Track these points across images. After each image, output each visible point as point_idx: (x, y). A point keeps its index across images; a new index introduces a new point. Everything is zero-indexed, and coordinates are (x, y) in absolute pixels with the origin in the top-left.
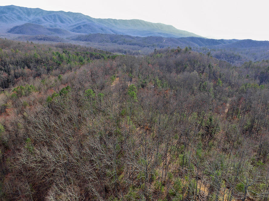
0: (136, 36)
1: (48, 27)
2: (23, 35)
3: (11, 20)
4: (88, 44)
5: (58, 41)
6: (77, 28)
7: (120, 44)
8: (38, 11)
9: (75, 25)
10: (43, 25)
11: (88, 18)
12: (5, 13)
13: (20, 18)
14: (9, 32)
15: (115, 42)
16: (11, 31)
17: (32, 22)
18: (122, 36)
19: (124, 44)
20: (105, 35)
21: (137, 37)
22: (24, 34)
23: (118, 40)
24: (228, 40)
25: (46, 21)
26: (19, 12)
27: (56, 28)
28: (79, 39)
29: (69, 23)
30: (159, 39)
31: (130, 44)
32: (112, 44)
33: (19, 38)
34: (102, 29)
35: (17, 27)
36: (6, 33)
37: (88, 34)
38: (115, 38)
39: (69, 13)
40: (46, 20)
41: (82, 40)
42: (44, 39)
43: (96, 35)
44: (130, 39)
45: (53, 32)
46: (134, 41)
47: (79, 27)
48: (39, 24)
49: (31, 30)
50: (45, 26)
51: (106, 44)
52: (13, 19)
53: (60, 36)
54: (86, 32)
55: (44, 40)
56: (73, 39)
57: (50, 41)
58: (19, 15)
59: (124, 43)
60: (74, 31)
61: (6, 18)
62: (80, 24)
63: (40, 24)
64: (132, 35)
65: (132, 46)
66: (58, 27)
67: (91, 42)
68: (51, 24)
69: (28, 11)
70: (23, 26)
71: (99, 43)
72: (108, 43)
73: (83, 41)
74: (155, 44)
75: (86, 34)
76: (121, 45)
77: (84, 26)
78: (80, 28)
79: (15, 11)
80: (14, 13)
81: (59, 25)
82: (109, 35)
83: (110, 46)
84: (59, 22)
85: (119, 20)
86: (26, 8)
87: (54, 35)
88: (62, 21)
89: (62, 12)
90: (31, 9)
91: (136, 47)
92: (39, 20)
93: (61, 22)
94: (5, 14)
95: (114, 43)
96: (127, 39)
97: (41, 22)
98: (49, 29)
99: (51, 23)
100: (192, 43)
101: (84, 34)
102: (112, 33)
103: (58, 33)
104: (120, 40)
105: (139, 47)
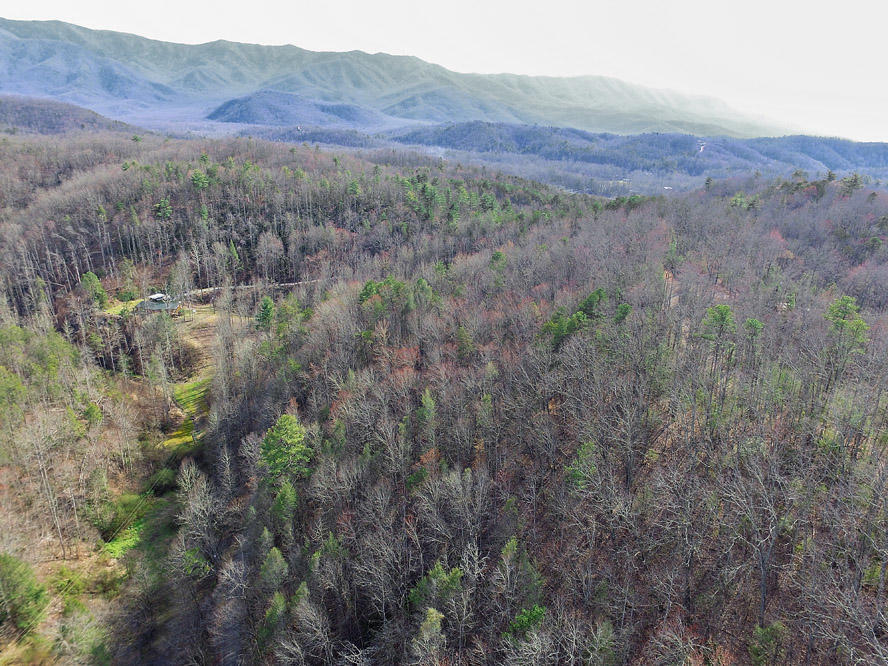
0: (600, 131)
1: (319, 100)
2: (252, 125)
3: (214, 82)
5: (354, 145)
6: (403, 104)
7: (549, 156)
8: (289, 56)
9: (398, 95)
10: (303, 94)
11: (439, 74)
12: (201, 64)
13: (238, 76)
14: (212, 117)
15: (534, 151)
16: (217, 114)
17: (272, 87)
18: (555, 130)
19: (563, 158)
20: (500, 126)
21: (604, 136)
22: (253, 122)
23: (541, 146)
25: (310, 84)
26: (238, 58)
27: (340, 103)
28: (415, 137)
29: (380, 87)
30: (681, 145)
31: (586, 160)
33: (242, 133)
34: (483, 107)
35: (232, 103)
36: (203, 120)
37: (439, 123)
38: (527, 140)
39: (379, 59)
40: (309, 78)
41: (426, 140)
42: (314, 137)
43: (470, 125)
44: (585, 144)
45: (333, 117)
46: (597, 148)
47: (411, 102)
48: (290, 91)
49: (270, 109)
50: (309, 97)
51: (504, 155)
52: (221, 79)
54: (429, 116)
55: (314, 140)
56: (396, 139)
57: (331, 145)
58: (236, 68)
59: (563, 154)
60: (393, 114)
61: (205, 78)
62: (413, 89)
63: (295, 90)
64: (590, 131)
65: (593, 167)
67: (454, 150)
68: (326, 91)
69: (260, 56)
71: (481, 151)
72: (510, 153)
73: (428, 144)
74: (669, 159)
75: (435, 123)
76: (557, 163)
77: (426, 97)
78: (414, 105)
79: (226, 57)
80: (223, 63)
81: (349, 95)
82: (511, 127)
84: (351, 86)
86: (258, 48)
87: (337, 125)
88: (357, 83)
89: (357, 54)
90: (269, 48)
91: (609, 168)
92: (292, 82)
93: (355, 85)
94: (199, 67)
95: (532, 155)
96: (573, 142)
97: (296, 86)
98: (323, 109)
99: (326, 87)
100: (803, 157)
101: (427, 123)
102: (516, 121)
103: (349, 119)
104: (550, 146)
105: (618, 168)
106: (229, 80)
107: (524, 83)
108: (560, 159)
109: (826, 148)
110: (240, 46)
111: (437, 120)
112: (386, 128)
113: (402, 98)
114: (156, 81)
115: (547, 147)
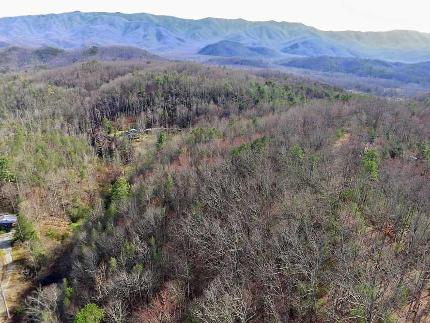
0: (394, 61)
1: (250, 45)
2: (214, 56)
3: (204, 36)
4: (306, 73)
5: (260, 67)
6: (292, 47)
7: (360, 75)
8: (241, 23)
9: (290, 42)
10: (242, 42)
11: (312, 31)
12: (199, 28)
13: (215, 34)
14: (200, 53)
15: (353, 71)
16: (203, 51)
17: (230, 39)
18: (367, 61)
19: (368, 76)
20: (338, 58)
21: (396, 64)
22: (217, 55)
23: (358, 69)
25: (247, 37)
26: (216, 25)
27: (260, 46)
28: (292, 64)
29: (281, 38)
31: (381, 77)
32: (346, 74)
33: (210, 60)
34: (333, 49)
35: (209, 46)
36: (196, 54)
37: (307, 57)
38: (351, 66)
39: (283, 24)
40: (249, 35)
41: (297, 65)
42: (242, 63)
43: (320, 58)
44: (382, 68)
45: (256, 53)
46: (389, 70)
47: (296, 46)
49: (226, 49)
50: (245, 44)
51: (336, 73)
52: (207, 35)
53: (264, 59)
54: (304, 53)
55: (242, 64)
56: (282, 64)
57: (249, 66)
58: (214, 30)
59: (369, 73)
60: (286, 52)
61: (200, 35)
62: (297, 40)
63: (239, 40)
64: (388, 60)
65: (383, 80)
66: (264, 45)
67: (311, 70)
68: (254, 40)
69: (226, 24)
70: (217, 44)
71: (324, 71)
72: (340, 73)
73: (298, 67)
75: (306, 57)
76: (363, 78)
77: (303, 43)
78: (296, 47)
79: (211, 25)
80: (210, 28)
81: (266, 43)
82: (343, 59)
83: (342, 79)
84: (267, 38)
85: (367, 33)
86: (225, 20)
87: (256, 57)
88: (270, 37)
89: (272, 22)
90: (231, 20)
91: (392, 81)
92: (239, 36)
93: (269, 38)
94: (199, 30)
95: (352, 74)
96: (376, 67)
97: (241, 38)
98: (251, 49)
99: (255, 39)
101: (301, 56)
102: (349, 56)
103: (262, 54)
104: (362, 69)
105: (398, 81)
106: (211, 35)
107: (358, 35)
108: (366, 76)
110: (217, 19)
111: (307, 55)
112: (280, 59)
113: (291, 44)
115: (360, 70)
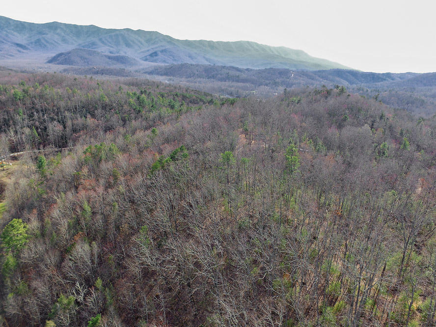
0: (245, 67)
1: (107, 53)
2: (71, 66)
3: (52, 44)
4: (170, 80)
5: (123, 76)
6: (151, 55)
7: (221, 80)
8: (93, 30)
9: (148, 51)
10: (99, 50)
11: (169, 40)
12: (44, 34)
13: (65, 41)
14: (49, 62)
15: (213, 77)
16: (52, 60)
17: (83, 47)
18: (224, 67)
19: (227, 81)
20: (197, 65)
21: (247, 70)
22: (72, 64)
23: (217, 74)
24: (398, 74)
25: (103, 45)
26: (65, 32)
27: (119, 54)
28: (155, 71)
29: (140, 47)
30: (284, 73)
31: (238, 81)
32: (207, 80)
33: (65, 70)
34: (191, 57)
35: (61, 54)
36: (46, 63)
37: (168, 65)
38: (210, 72)
39: (139, 32)
40: (103, 42)
41: (160, 73)
42: (102, 72)
43: (182, 65)
44: (238, 73)
45: (115, 62)
46: (244, 76)
47: (155, 54)
48: (93, 48)
49: (81, 58)
50: (102, 52)
51: (199, 79)
52: (55, 42)
53: (128, 68)
54: (164, 61)
55: (103, 74)
56: (145, 73)
57: (111, 76)
58: (64, 36)
59: (228, 78)
60: (146, 60)
61: (47, 42)
62: (156, 48)
63: (95, 48)
64: (240, 67)
65: (240, 84)
66: (122, 54)
67: (174, 78)
68: (112, 49)
69: (77, 30)
70: (69, 53)
71: (187, 78)
72: (202, 79)
73: (161, 75)
74: (277, 80)
75: (166, 64)
76: (224, 83)
77: (162, 51)
78: (156, 56)
79: (59, 31)
80: (57, 34)
81: (123, 51)
82: (203, 66)
83: (205, 85)
84: (124, 46)
85: (217, 42)
86: (75, 26)
87: (118, 66)
88: (128, 45)
89: (128, 30)
90: (81, 26)
91: (248, 85)
92: (93, 44)
93: (126, 46)
94: (44, 36)
95: (212, 79)
96: (232, 73)
97: (96, 46)
98: (109, 58)
99: (111, 47)
100: (338, 79)
101: (163, 64)
102: (207, 63)
103: (123, 63)
104: (221, 75)
105: (253, 85)
106: (60, 43)
107: (211, 45)
108: (225, 81)
109: (349, 74)
110: (65, 24)
111: (168, 63)
112: (141, 67)
113: (150, 52)
114: (18, 42)
115: (219, 76)
